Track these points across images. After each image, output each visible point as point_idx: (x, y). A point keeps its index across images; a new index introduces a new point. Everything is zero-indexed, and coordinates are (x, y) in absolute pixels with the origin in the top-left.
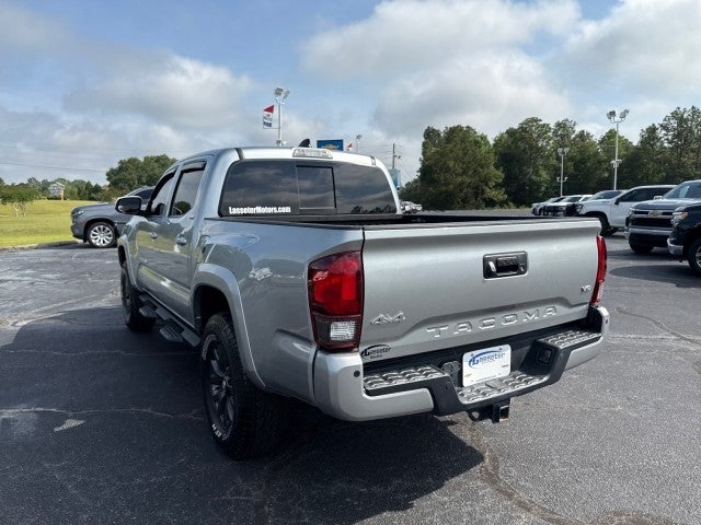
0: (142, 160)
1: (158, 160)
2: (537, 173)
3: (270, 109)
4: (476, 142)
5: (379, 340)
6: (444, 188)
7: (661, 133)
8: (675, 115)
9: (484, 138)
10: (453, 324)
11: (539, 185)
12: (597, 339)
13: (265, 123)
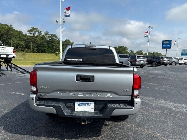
0: (117, 47)
1: (121, 47)
3: (147, 32)
5: (44, 93)
10: (68, 92)
12: (132, 109)
13: (145, 36)
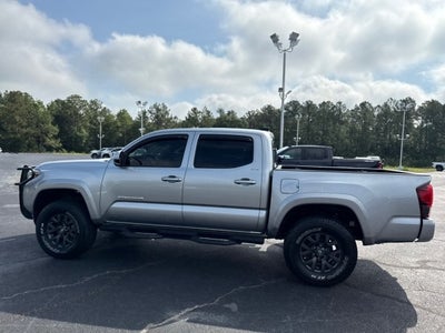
2: (80, 130)
4: (35, 105)
6: (12, 136)
7: (148, 115)
8: (155, 106)
9: (40, 103)
11: (81, 138)
